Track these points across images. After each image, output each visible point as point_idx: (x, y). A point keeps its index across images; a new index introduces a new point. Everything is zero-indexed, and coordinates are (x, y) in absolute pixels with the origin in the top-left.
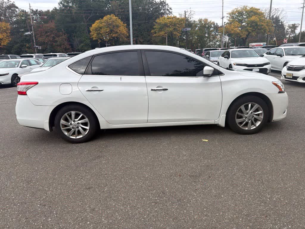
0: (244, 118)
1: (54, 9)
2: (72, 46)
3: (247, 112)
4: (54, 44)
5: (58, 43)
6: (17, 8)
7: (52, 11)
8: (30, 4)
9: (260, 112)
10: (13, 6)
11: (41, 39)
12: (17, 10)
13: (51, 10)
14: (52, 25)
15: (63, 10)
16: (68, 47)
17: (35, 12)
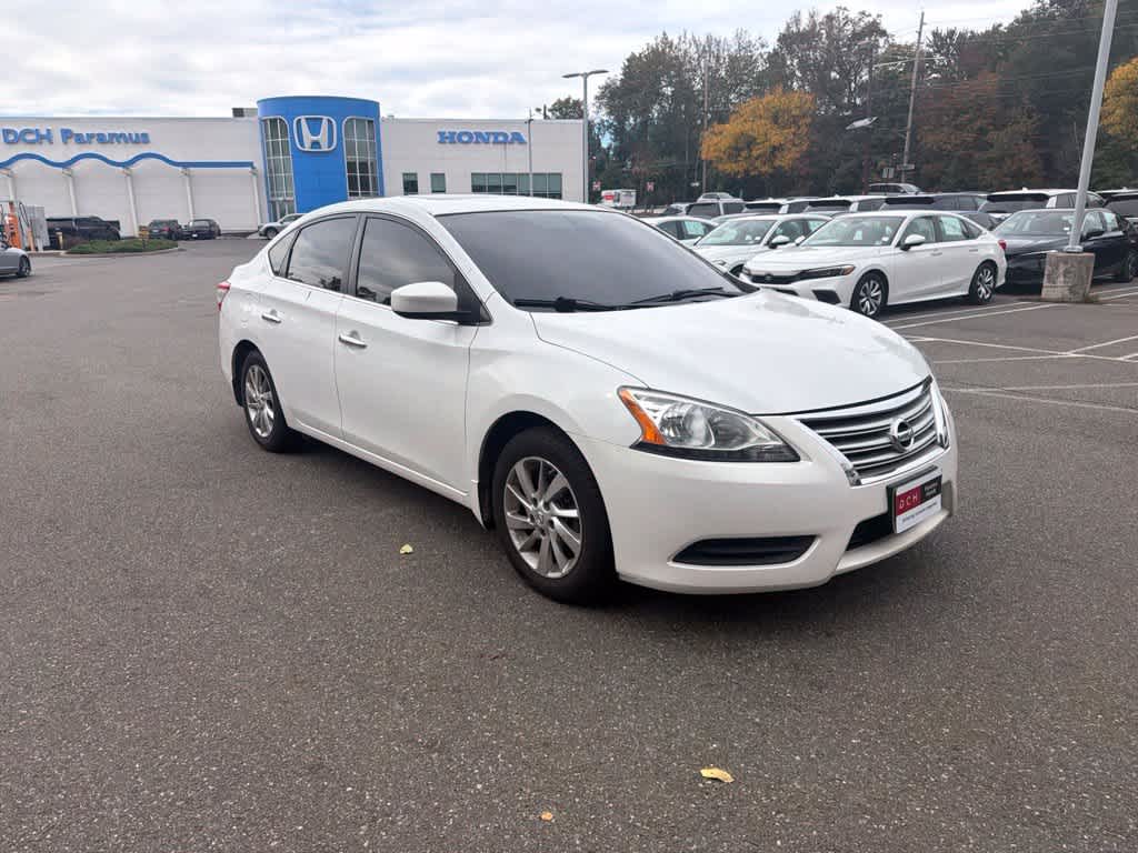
0: (529, 520)
1: (1017, 21)
2: (1048, 162)
3: (533, 495)
4: (977, 155)
5: (993, 153)
6: (884, 33)
7: (1011, 29)
8: (923, 14)
9: (573, 513)
10: (874, 29)
11: (930, 140)
12: (881, 41)
13: (1006, 23)
14: (989, 82)
15: (1052, 17)
16: (1029, 165)
17: (940, 41)
